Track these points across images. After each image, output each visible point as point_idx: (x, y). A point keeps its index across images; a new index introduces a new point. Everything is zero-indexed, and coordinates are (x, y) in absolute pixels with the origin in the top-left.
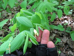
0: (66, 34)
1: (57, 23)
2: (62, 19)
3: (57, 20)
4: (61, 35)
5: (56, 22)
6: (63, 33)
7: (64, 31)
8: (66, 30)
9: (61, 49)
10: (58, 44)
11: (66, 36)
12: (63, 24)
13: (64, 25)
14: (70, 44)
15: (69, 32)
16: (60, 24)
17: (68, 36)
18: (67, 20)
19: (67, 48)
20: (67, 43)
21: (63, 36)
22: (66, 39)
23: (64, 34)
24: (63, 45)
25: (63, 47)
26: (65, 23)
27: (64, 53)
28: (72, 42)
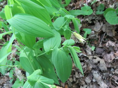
0: (98, 18)
4: (90, 22)
5: (77, 3)
6: (94, 18)
7: (94, 14)
8: (96, 11)
9: (96, 43)
10: (89, 37)
11: (99, 21)
12: (89, 4)
15: (101, 13)
16: (84, 4)
17: (102, 19)
19: (105, 39)
20: (102, 31)
21: (95, 22)
22: (100, 26)
23: (94, 20)
24: (97, 37)
25: (98, 39)
27: (102, 48)
28: (109, 27)
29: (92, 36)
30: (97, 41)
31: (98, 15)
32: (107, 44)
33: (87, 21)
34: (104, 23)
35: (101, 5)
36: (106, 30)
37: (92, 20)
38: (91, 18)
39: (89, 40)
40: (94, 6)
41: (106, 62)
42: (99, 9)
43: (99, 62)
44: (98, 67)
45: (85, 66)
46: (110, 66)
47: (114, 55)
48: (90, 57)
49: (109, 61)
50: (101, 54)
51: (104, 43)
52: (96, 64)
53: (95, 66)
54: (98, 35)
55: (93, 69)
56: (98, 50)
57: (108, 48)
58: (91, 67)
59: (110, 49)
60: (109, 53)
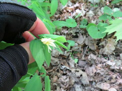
0: (81, 31)
1: (65, 18)
2: (72, 9)
3: (65, 13)
4: (75, 35)
5: (62, 15)
6: (78, 31)
7: (78, 27)
8: (80, 24)
9: (79, 56)
10: (73, 49)
11: (82, 34)
12: (74, 17)
13: (77, 17)
14: (90, 44)
15: (84, 27)
16: (69, 17)
17: (85, 33)
18: (80, 9)
19: (87, 52)
20: (85, 44)
21: (78, 35)
22: (83, 39)
23: (78, 33)
24: (80, 49)
25: (81, 51)
26: (77, 14)
27: (84, 60)
28: (91, 40)
29: (76, 48)
30: (80, 54)
31: (82, 29)
32: (89, 57)
33: (72, 33)
34: (87, 37)
35: (84, 19)
36: (88, 43)
37: (76, 33)
38: (75, 31)
39: (73, 52)
40: (78, 19)
41: (88, 75)
42: (82, 23)
43: (81, 75)
44: (80, 81)
45: (68, 80)
46: (92, 80)
47: (96, 69)
48: (73, 70)
49: (92, 74)
50: (84, 67)
51: (86, 56)
52: (78, 78)
53: (77, 80)
54: (82, 48)
55: (76, 83)
56: (81, 63)
57: (90, 61)
58: (73, 81)
59: (92, 62)
60: (91, 65)
